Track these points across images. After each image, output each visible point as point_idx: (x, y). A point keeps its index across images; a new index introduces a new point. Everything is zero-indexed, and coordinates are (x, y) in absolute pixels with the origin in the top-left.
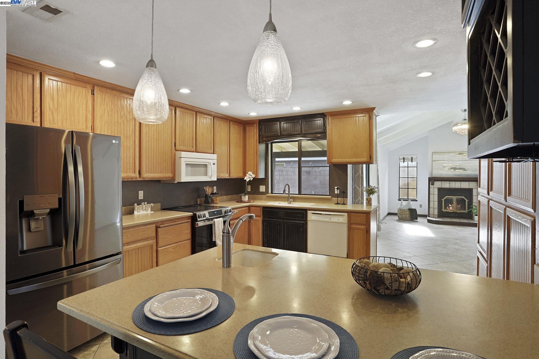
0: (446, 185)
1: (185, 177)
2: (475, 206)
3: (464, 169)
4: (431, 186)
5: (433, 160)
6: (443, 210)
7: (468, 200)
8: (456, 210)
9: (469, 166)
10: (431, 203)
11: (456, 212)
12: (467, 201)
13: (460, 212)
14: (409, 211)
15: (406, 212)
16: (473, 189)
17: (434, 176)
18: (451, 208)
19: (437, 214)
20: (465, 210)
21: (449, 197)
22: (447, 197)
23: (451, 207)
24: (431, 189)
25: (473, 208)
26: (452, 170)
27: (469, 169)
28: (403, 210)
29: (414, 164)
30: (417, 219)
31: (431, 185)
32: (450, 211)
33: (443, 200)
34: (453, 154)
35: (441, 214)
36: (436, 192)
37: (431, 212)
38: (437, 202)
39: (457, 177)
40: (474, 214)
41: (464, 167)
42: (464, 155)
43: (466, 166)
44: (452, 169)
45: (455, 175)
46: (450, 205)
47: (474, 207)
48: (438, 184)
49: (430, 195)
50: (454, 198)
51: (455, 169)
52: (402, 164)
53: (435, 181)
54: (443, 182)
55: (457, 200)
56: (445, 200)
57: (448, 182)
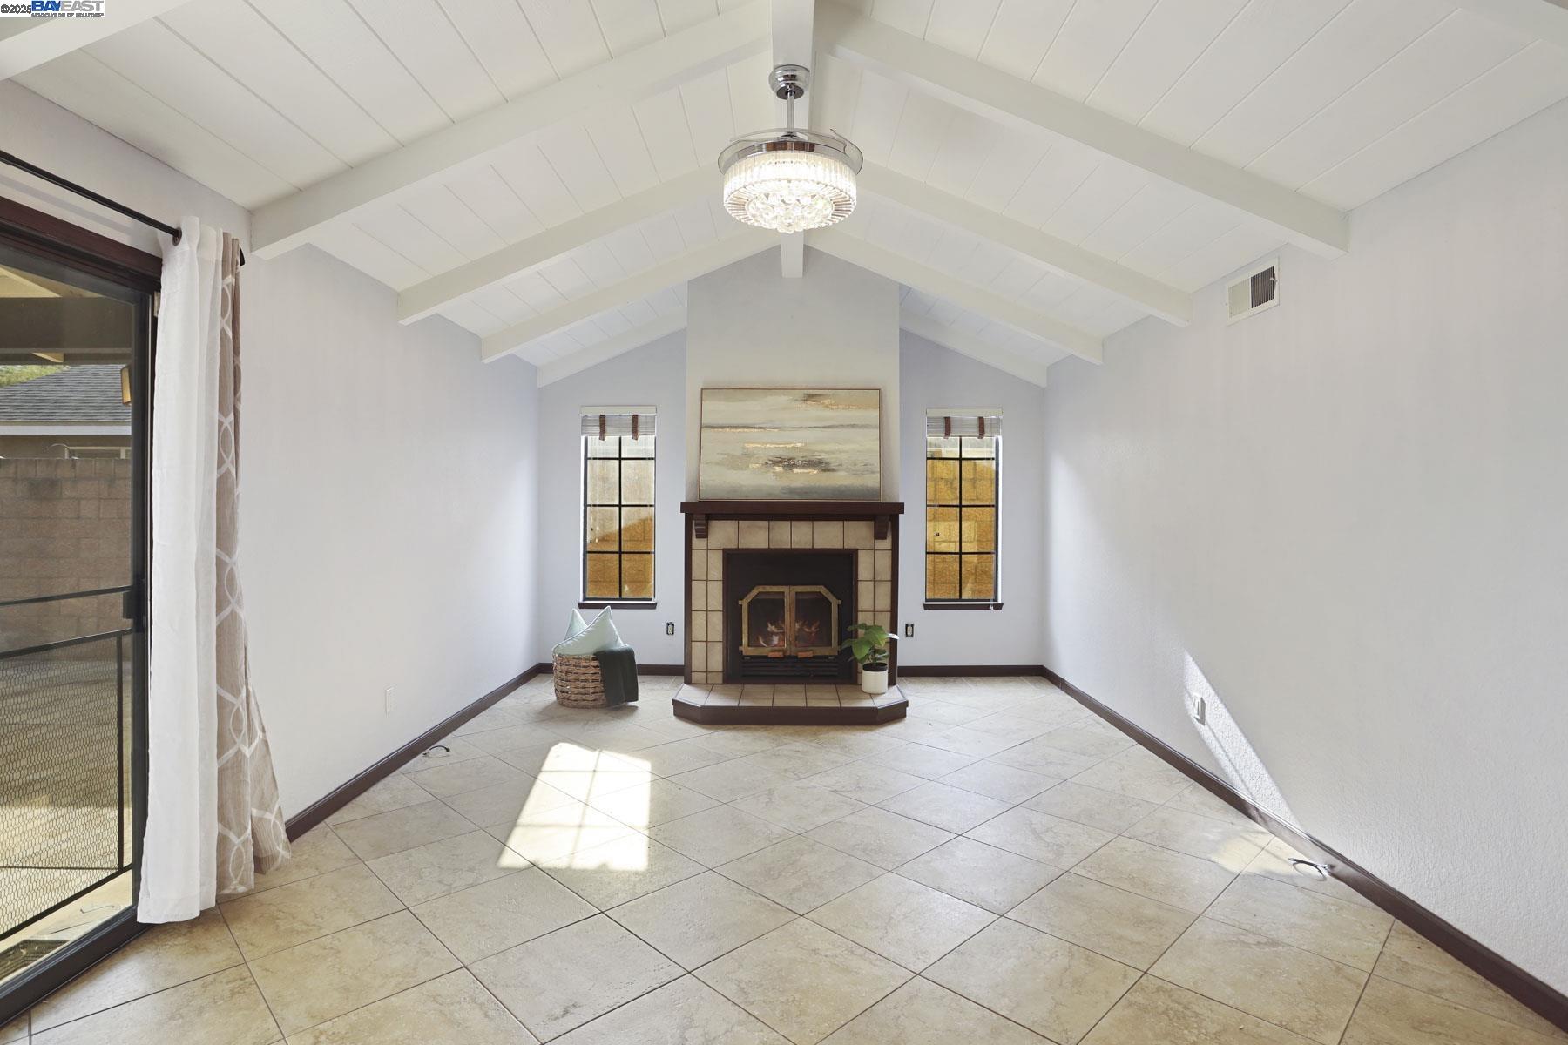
0: (757, 536)
2: (864, 626)
3: (822, 466)
4: (696, 542)
5: (704, 422)
6: (746, 649)
7: (840, 602)
8: (793, 648)
9: (840, 452)
10: (698, 620)
11: (796, 657)
12: (835, 603)
13: (810, 654)
14: (596, 663)
15: (583, 670)
16: (857, 550)
17: (707, 494)
18: (775, 640)
19: (720, 669)
20: (830, 644)
21: (769, 589)
22: (760, 589)
23: (776, 634)
24: (696, 556)
25: (856, 637)
26: (779, 469)
27: (841, 465)
28: (571, 662)
29: (645, 444)
30: (636, 699)
31: (698, 537)
32: (771, 655)
33: (745, 603)
34: (783, 399)
35: (739, 671)
36: (717, 571)
37: (698, 663)
38: (720, 615)
39: (797, 498)
40: (860, 666)
41: (824, 456)
42: (826, 402)
43: (833, 453)
44: (776, 463)
45: (792, 491)
46: (772, 628)
47: (861, 632)
48: (724, 534)
49: (694, 584)
50: (789, 593)
51: (789, 464)
52: (598, 446)
53: (710, 517)
54: (744, 524)
55: (798, 601)
56: (750, 604)
57: (765, 523)
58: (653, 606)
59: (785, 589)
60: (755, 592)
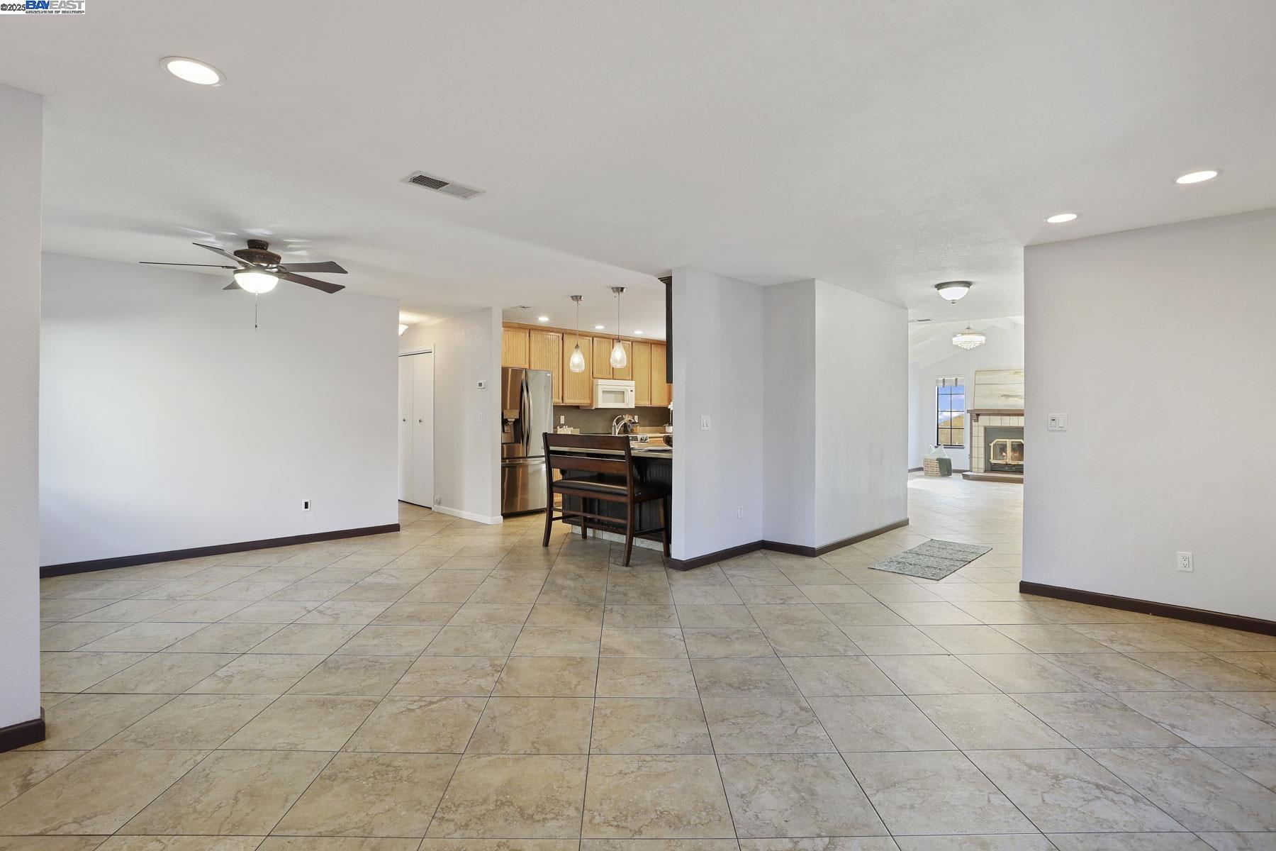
0: (997, 422)
1: (602, 402)
4: (974, 424)
5: (976, 383)
6: (993, 461)
8: (1009, 461)
10: (975, 450)
11: (1009, 464)
13: (1016, 463)
15: (934, 463)
17: (977, 407)
19: (983, 466)
21: (1001, 440)
22: (998, 440)
24: (974, 428)
26: (1004, 398)
28: (929, 461)
30: (950, 476)
31: (975, 422)
32: (1001, 463)
33: (992, 445)
34: (1006, 374)
35: (992, 468)
36: (982, 433)
37: (974, 465)
38: (983, 449)
39: (1009, 408)
44: (1003, 396)
45: (1007, 406)
46: (1004, 454)
48: (985, 421)
49: (974, 438)
50: (1009, 442)
51: (1008, 396)
52: (942, 390)
53: (978, 415)
54: (992, 417)
55: (1012, 445)
56: (994, 445)
57: (999, 417)
58: (963, 448)
59: (1007, 440)
60: (996, 441)
